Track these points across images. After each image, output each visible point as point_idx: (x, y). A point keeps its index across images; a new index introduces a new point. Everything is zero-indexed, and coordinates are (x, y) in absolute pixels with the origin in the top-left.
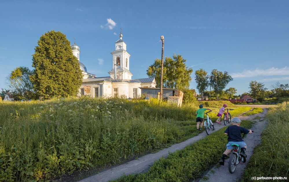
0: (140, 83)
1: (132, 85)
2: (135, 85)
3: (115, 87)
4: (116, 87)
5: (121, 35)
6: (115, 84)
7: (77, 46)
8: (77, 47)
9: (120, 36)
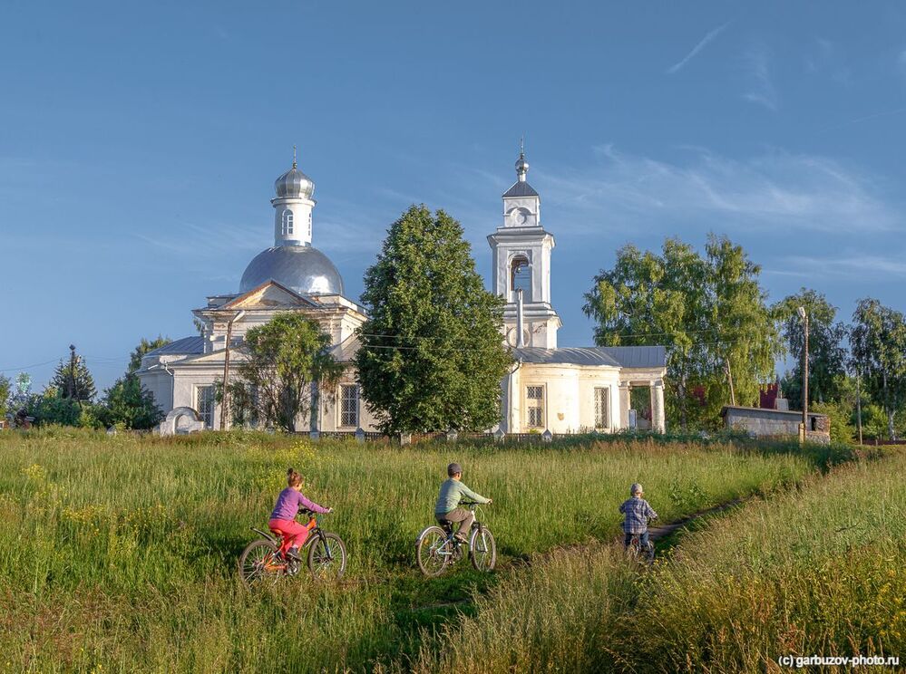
0: (618, 369)
1: (591, 373)
2: (601, 374)
3: (534, 380)
4: (537, 382)
5: (526, 165)
6: (532, 371)
7: (306, 178)
8: (304, 184)
9: (522, 168)
